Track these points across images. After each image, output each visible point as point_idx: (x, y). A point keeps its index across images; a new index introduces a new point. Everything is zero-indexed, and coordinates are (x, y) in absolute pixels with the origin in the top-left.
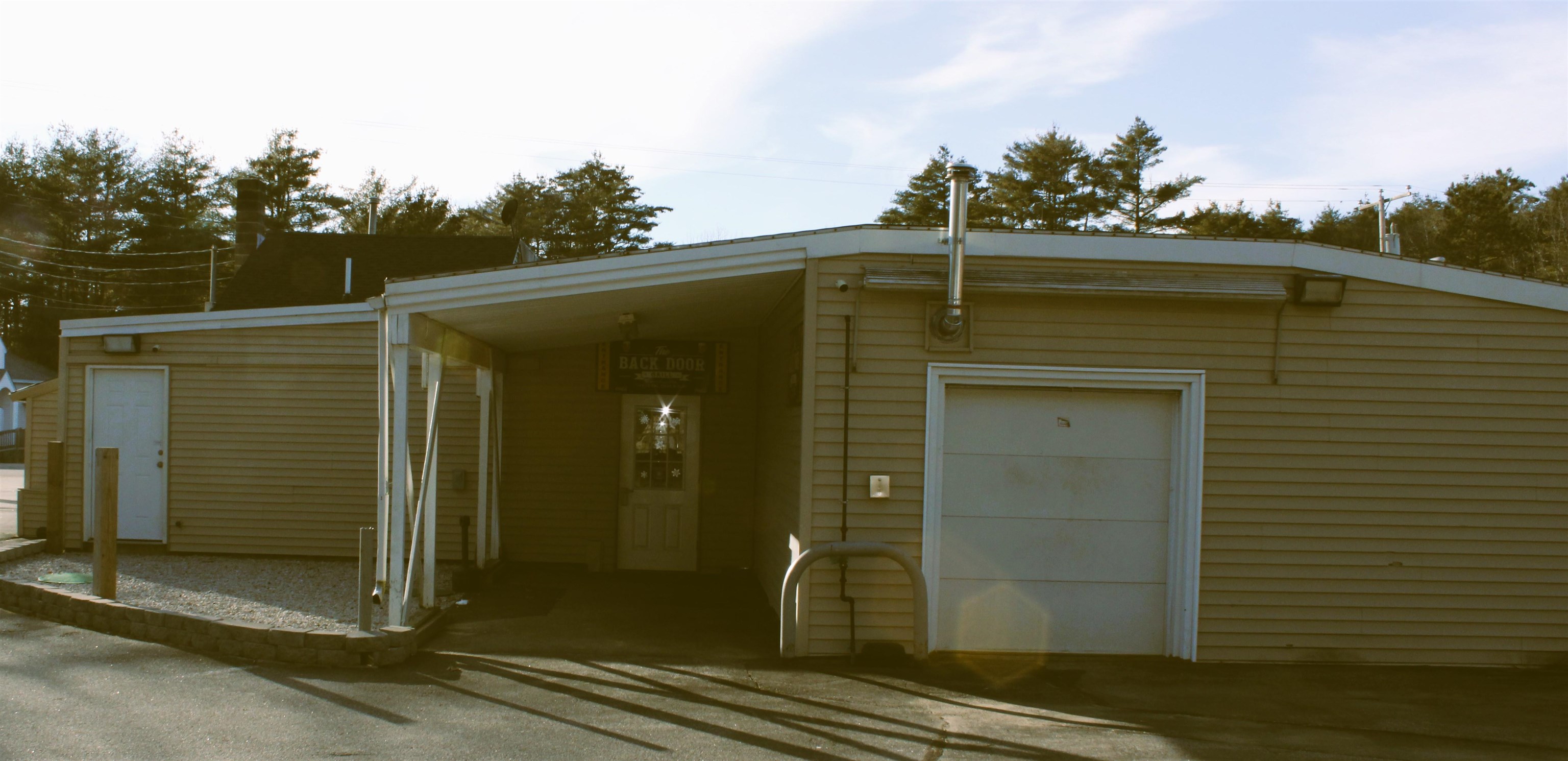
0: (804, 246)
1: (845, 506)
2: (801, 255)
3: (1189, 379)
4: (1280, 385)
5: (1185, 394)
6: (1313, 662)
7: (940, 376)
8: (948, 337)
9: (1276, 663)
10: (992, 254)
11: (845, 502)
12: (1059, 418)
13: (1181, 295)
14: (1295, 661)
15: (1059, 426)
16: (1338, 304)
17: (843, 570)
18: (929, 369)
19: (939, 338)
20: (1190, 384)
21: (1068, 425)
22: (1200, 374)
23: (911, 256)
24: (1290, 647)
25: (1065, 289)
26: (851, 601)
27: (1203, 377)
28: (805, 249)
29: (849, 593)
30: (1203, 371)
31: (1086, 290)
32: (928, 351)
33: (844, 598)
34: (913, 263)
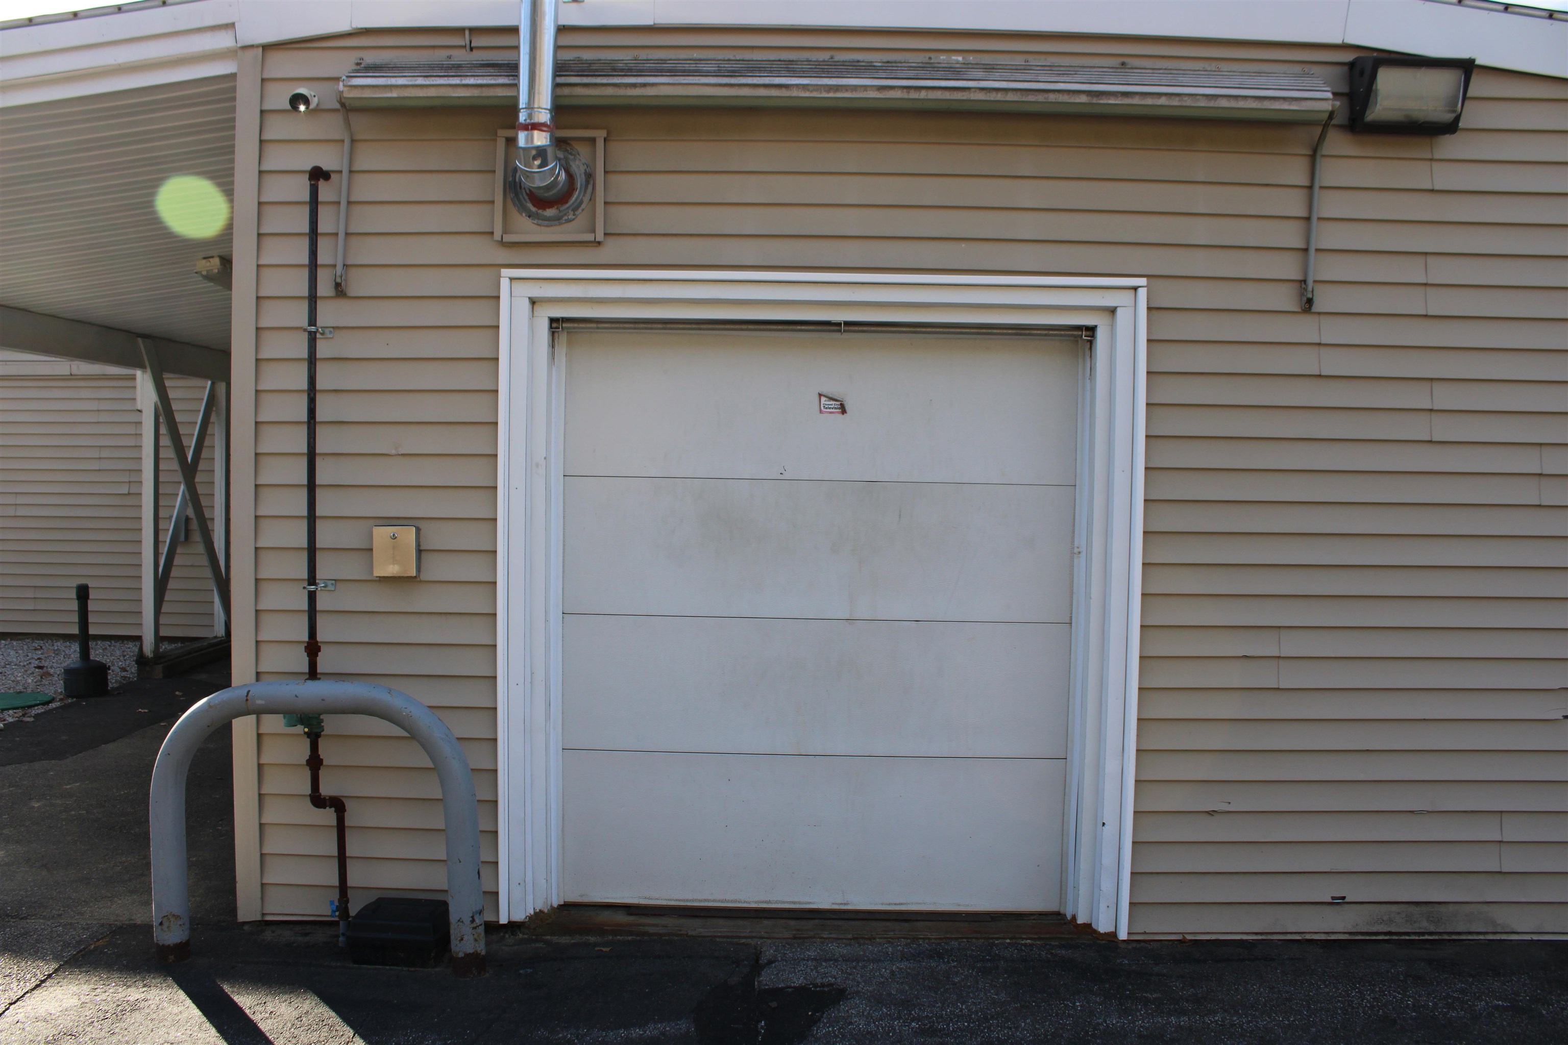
0: (230, 21)
1: (312, 597)
2: (224, 41)
3: (1108, 300)
4: (1319, 313)
5: (1101, 336)
6: (1390, 933)
7: (533, 302)
8: (550, 212)
9: (1308, 937)
10: (649, 22)
11: (312, 588)
12: (820, 395)
13: (1083, 99)
14: (1350, 933)
15: (821, 411)
16: (1451, 127)
17: (314, 737)
18: (505, 283)
19: (530, 215)
20: (1113, 311)
21: (843, 410)
22: (1135, 289)
23: (467, 32)
24: (1339, 902)
25: (805, 87)
26: (338, 805)
27: (1142, 293)
28: (231, 26)
29: (326, 790)
30: (1143, 281)
31: (855, 88)
32: (503, 244)
33: (318, 800)
34: (472, 49)
